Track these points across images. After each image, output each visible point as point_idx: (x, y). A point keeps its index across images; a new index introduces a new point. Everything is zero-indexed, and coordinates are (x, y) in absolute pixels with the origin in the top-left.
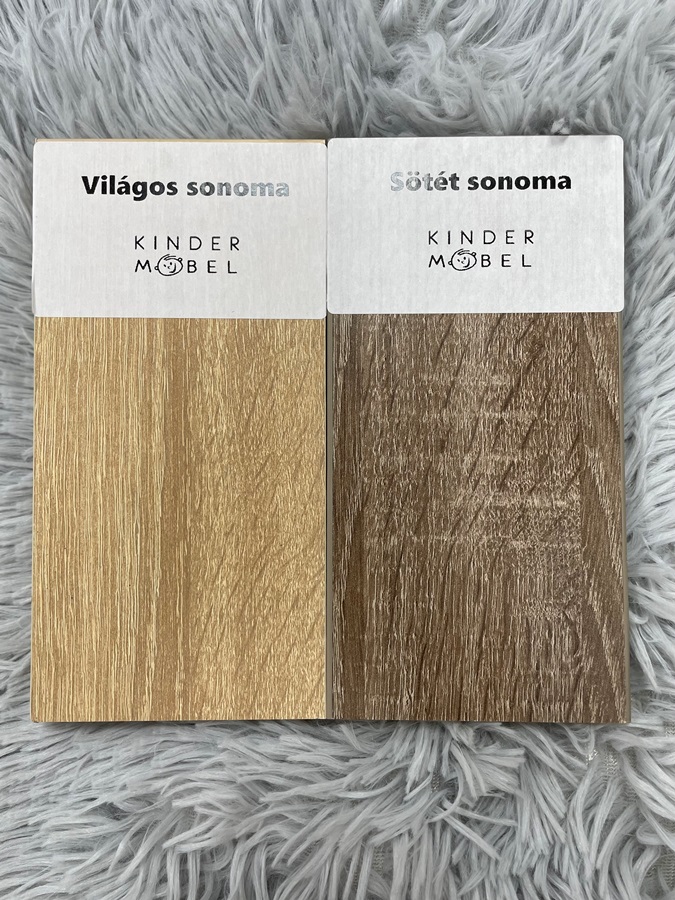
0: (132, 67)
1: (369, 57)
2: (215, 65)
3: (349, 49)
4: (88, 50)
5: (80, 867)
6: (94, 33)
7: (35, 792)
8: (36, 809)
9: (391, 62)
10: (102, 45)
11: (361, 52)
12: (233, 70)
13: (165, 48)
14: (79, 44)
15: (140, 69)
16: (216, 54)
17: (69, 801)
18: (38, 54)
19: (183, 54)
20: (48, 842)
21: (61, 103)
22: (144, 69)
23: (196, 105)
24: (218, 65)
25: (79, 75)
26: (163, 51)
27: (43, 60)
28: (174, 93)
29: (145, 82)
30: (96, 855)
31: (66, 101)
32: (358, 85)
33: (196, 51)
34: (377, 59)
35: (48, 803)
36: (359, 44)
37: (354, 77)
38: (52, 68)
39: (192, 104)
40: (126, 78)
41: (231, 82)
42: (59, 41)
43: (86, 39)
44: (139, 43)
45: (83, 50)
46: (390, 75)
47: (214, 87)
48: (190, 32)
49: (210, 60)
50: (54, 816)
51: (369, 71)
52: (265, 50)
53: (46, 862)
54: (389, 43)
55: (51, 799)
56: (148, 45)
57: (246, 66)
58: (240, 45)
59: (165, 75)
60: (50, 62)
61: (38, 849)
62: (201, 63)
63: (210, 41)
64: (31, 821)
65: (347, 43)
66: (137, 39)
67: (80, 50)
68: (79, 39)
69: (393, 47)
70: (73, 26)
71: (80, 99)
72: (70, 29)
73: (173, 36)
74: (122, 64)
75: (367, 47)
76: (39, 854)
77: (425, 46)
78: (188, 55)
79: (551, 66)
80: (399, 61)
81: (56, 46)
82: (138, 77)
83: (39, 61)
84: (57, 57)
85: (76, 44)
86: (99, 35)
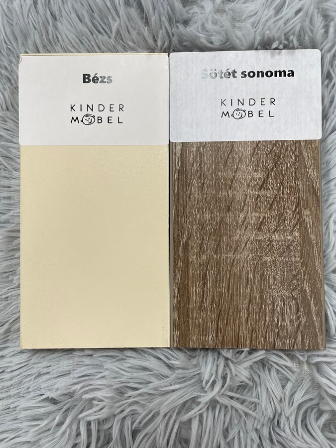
0: (53, 23)
1: (174, 14)
2: (95, 21)
3: (164, 10)
4: (30, 15)
5: (37, 428)
6: (33, 6)
7: (13, 392)
8: (14, 400)
9: (186, 16)
10: (37, 12)
11: (170, 12)
12: (104, 23)
13: (69, 13)
14: (25, 12)
15: (57, 24)
16: (96, 15)
17: (30, 396)
18: (5, 17)
19: (78, 16)
20: (21, 416)
21: (18, 43)
22: (59, 24)
23: (86, 43)
24: (97, 21)
25: (26, 29)
26: (68, 15)
27: (8, 21)
28: (74, 37)
29: (60, 31)
30: (45, 422)
31: (20, 41)
32: (169, 29)
33: (85, 14)
34: (178, 15)
35: (20, 397)
36: (169, 7)
37: (167, 24)
38: (12, 25)
39: (84, 42)
40: (50, 29)
41: (103, 29)
42: (16, 11)
43: (29, 9)
44: (56, 11)
45: (28, 15)
46: (186, 23)
47: (95, 33)
48: (82, 4)
49: (92, 18)
50: (23, 403)
51: (174, 21)
52: (120, 13)
53: (20, 426)
54: (184, 6)
55: (21, 395)
56: (60, 12)
57: (111, 20)
58: (107, 10)
59: (69, 27)
60: (11, 22)
61: (16, 419)
62: (87, 20)
63: (92, 8)
64: (12, 406)
65: (163, 7)
66: (55, 8)
67: (26, 16)
68: (25, 10)
69: (187, 8)
70: (23, 3)
71: (27, 40)
72: (21, 5)
73: (73, 7)
74: (48, 22)
75: (173, 9)
76: (16, 422)
77: (202, 7)
78: (81, 16)
79: (268, 16)
80: (190, 15)
81: (14, 14)
82: (56, 28)
83: (6, 22)
84: (15, 19)
85: (24, 12)
86: (36, 7)
